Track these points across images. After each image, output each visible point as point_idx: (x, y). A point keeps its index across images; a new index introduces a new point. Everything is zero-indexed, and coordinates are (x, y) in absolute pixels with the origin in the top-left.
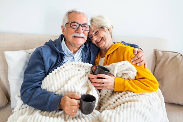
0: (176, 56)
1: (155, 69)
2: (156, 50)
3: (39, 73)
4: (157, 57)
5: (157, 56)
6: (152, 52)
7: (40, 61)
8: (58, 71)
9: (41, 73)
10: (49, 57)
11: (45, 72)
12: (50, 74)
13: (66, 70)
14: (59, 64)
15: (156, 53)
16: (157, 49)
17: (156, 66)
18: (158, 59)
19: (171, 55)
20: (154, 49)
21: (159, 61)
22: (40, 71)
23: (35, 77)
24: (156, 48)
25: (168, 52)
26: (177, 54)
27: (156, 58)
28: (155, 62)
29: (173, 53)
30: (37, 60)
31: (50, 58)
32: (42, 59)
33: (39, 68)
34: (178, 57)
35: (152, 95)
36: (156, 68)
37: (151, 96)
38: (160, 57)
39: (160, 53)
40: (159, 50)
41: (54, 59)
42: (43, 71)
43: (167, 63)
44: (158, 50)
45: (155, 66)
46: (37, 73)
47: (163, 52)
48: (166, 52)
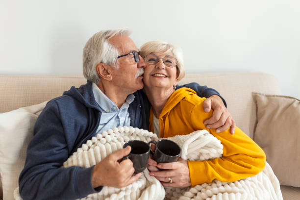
0: (291, 104)
1: (256, 126)
2: (256, 93)
3: (54, 150)
4: (259, 107)
5: (258, 104)
6: (249, 98)
7: (56, 127)
8: (93, 144)
9: (57, 148)
10: (72, 118)
11: (66, 147)
12: (79, 150)
13: (107, 142)
14: (92, 131)
15: (255, 99)
16: (257, 91)
17: (257, 122)
18: (260, 110)
19: (283, 103)
20: (253, 93)
21: (263, 114)
22: (57, 146)
23: (47, 157)
24: (255, 91)
25: (277, 96)
26: (293, 100)
27: (257, 108)
28: (255, 115)
29: (285, 99)
30: (52, 126)
31: (75, 120)
32: (60, 122)
33: (54, 141)
34: (295, 105)
35: (258, 179)
36: (258, 125)
37: (257, 181)
38: (264, 107)
39: (264, 100)
40: (262, 93)
41: (83, 121)
42: (63, 146)
43: (276, 116)
44: (260, 94)
45: (255, 122)
46: (51, 150)
47: (268, 96)
48: (273, 97)
